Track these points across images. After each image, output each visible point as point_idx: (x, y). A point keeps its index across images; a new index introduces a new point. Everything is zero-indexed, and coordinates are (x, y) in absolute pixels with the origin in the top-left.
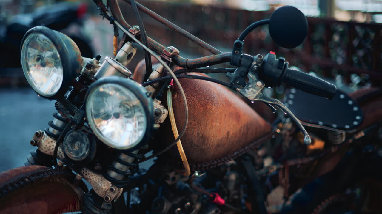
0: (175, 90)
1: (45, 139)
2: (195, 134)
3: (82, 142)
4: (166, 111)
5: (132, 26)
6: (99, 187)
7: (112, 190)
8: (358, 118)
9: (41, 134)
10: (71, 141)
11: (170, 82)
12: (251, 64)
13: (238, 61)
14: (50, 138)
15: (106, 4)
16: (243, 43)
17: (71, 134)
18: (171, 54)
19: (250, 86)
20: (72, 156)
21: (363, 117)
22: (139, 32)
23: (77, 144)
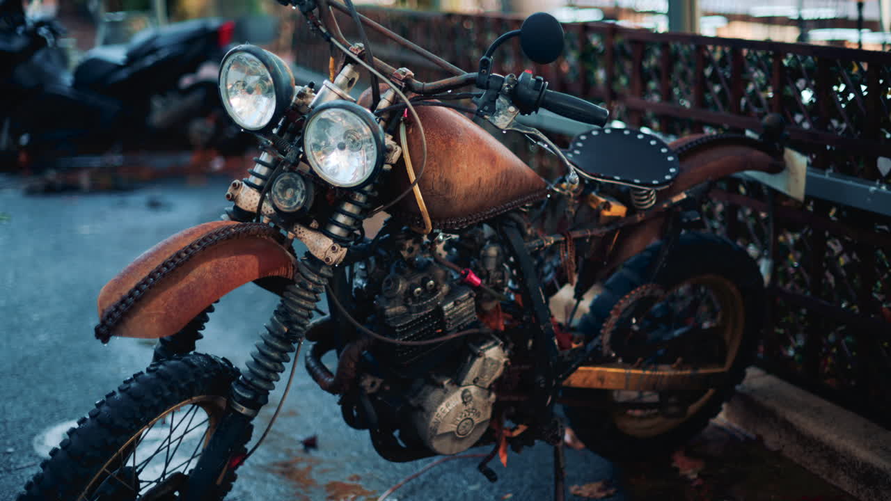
0: (410, 122)
1: (245, 191)
2: (437, 178)
3: (295, 187)
4: (399, 148)
5: (353, 44)
6: (318, 247)
7: (333, 248)
8: (672, 170)
9: (239, 184)
10: (281, 188)
11: (403, 113)
12: (502, 86)
13: (485, 82)
14: (251, 190)
15: (318, 16)
16: (490, 60)
17: (282, 179)
18: (403, 77)
19: (501, 112)
20: (284, 207)
21: (680, 171)
22: (363, 51)
23: (289, 192)
